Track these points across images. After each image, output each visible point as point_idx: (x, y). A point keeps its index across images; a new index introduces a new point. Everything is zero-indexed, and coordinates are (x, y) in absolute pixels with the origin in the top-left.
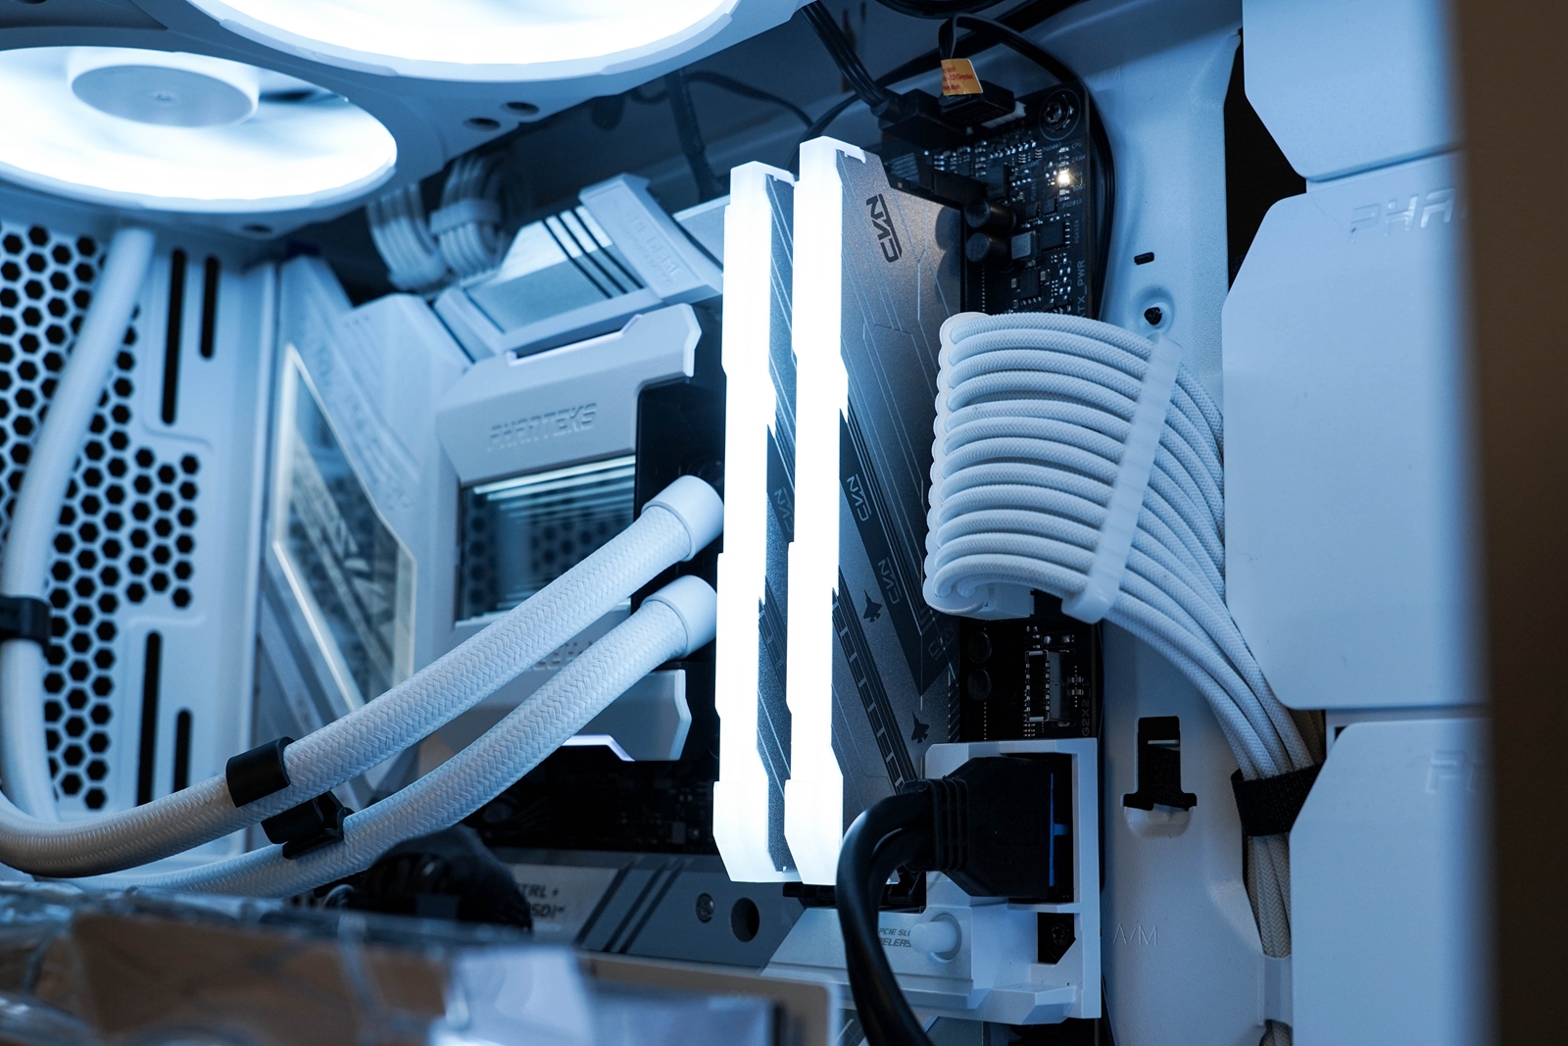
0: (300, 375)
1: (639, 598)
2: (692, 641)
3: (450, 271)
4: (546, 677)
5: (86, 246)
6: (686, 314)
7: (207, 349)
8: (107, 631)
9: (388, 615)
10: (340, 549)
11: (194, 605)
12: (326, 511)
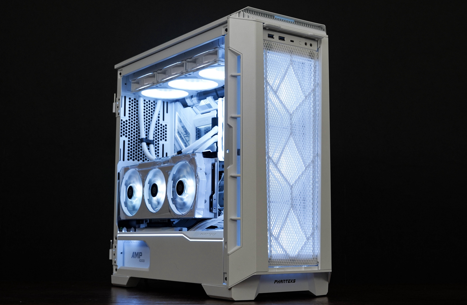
0: (178, 115)
1: (212, 137)
2: (216, 141)
3: (194, 104)
4: (202, 145)
5: (154, 102)
6: (216, 111)
7: (167, 112)
8: (158, 144)
9: (189, 141)
10: (184, 134)
11: (167, 141)
12: (182, 131)
